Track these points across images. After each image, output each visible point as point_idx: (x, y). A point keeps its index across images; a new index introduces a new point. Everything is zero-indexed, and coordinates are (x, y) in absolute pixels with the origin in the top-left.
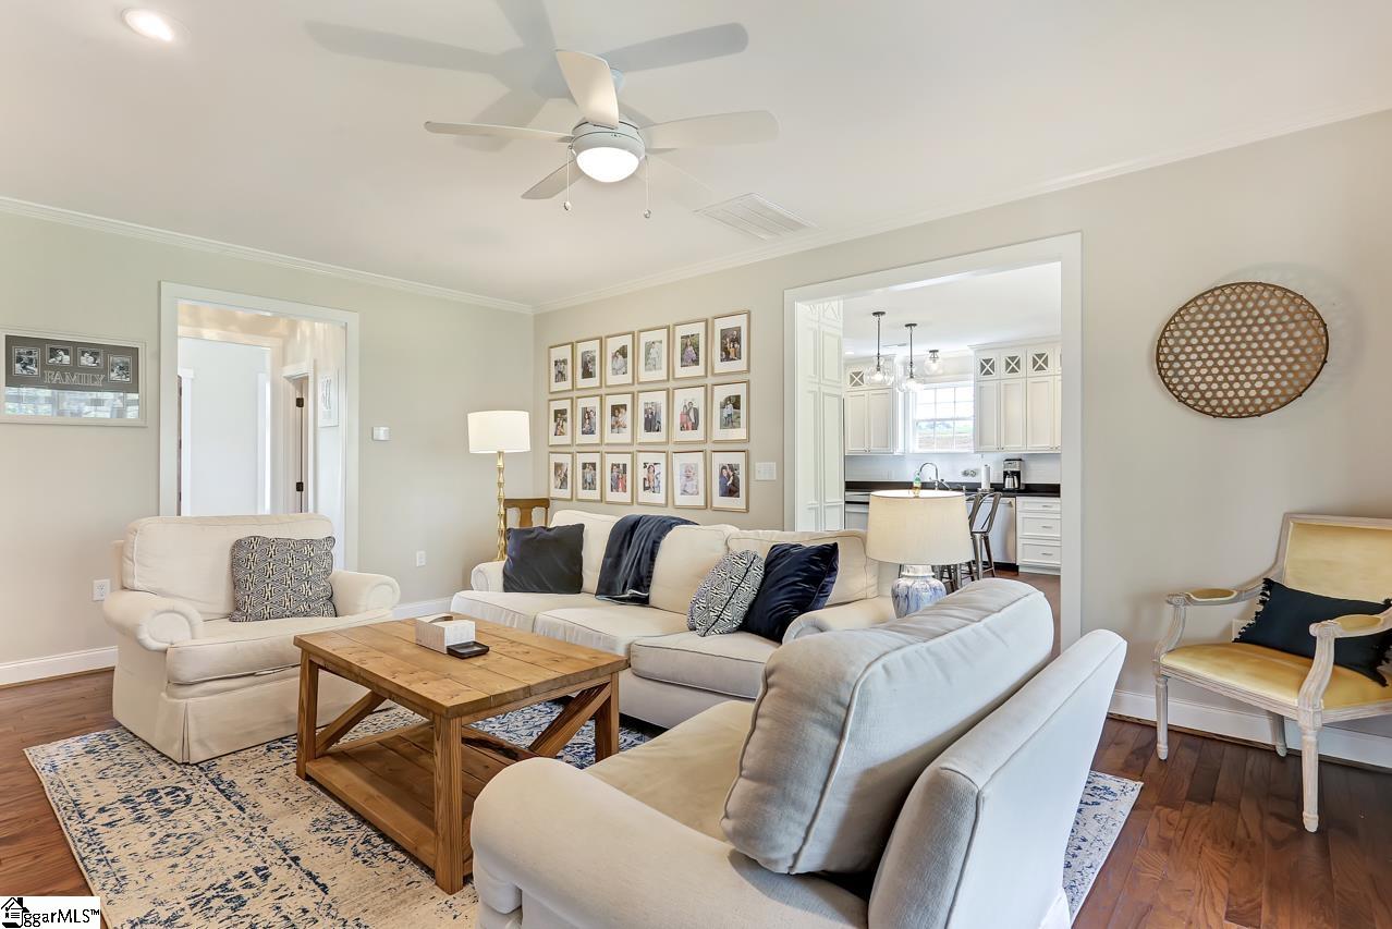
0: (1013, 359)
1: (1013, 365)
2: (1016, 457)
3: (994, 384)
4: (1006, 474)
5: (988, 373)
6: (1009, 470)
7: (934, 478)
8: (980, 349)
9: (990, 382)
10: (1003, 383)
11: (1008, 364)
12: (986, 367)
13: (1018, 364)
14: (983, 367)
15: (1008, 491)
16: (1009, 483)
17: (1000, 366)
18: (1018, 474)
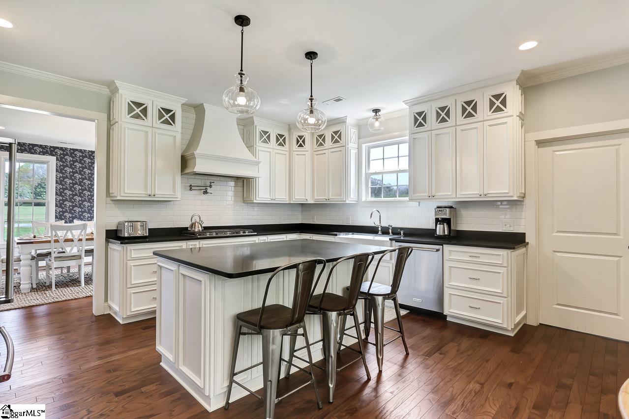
0: (442, 109)
1: (444, 114)
2: (446, 205)
3: (425, 135)
4: (437, 220)
5: (421, 125)
6: (440, 217)
7: (377, 223)
8: (413, 103)
9: (423, 134)
10: (434, 132)
11: (438, 115)
12: (420, 119)
13: (448, 114)
14: (416, 120)
15: (439, 237)
16: (441, 230)
17: (432, 117)
18: (447, 221)
